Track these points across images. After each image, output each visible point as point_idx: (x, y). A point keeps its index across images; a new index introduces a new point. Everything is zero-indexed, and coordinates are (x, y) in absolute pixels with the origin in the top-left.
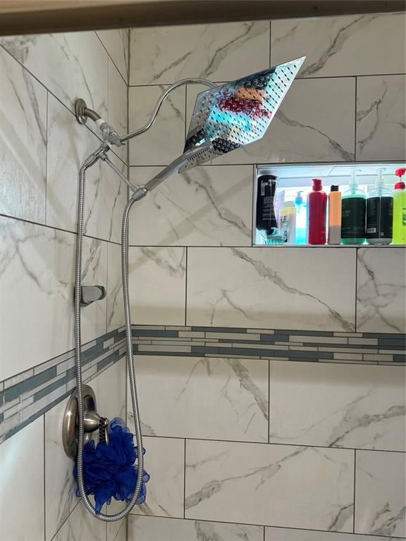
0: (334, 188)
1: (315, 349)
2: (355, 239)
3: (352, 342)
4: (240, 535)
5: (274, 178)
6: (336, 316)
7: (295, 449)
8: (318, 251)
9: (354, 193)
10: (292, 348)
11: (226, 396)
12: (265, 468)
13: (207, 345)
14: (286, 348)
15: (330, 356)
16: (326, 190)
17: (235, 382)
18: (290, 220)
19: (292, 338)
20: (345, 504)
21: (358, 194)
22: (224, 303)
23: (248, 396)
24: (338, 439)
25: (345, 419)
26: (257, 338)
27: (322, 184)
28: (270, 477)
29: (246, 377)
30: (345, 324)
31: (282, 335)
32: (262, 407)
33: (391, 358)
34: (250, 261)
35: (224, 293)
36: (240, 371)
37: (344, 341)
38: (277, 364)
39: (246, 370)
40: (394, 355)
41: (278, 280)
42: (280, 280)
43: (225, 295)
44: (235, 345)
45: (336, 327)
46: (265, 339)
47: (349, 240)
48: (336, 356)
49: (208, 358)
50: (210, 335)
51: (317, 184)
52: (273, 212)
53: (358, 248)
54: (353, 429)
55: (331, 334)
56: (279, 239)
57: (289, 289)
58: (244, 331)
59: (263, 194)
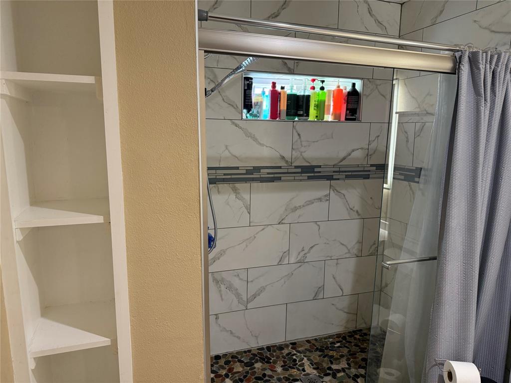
0: (283, 88)
1: (272, 176)
2: (292, 117)
3: (290, 171)
4: (235, 276)
5: (252, 79)
6: (283, 158)
7: (263, 227)
8: (276, 124)
9: (291, 91)
10: (262, 176)
11: (228, 204)
12: (248, 239)
13: (218, 177)
14: (259, 176)
15: (279, 179)
16: (278, 88)
17: (233, 196)
18: (259, 104)
19: (262, 171)
20: (285, 250)
22: (227, 153)
23: (240, 203)
24: (282, 220)
25: (286, 210)
26: (244, 172)
27: (276, 85)
28: (250, 243)
29: (239, 193)
30: (287, 162)
31: (257, 169)
32: (247, 208)
33: (306, 178)
34: (241, 128)
35: (226, 147)
36: (235, 190)
37: (286, 171)
38: (255, 185)
39: (239, 189)
40: (308, 176)
41: (255, 139)
44: (233, 176)
45: (282, 164)
46: (249, 172)
47: (289, 117)
48: (282, 178)
49: (218, 185)
50: (219, 172)
51: (274, 84)
52: (251, 99)
53: (294, 122)
54: (290, 213)
55: (280, 167)
56: (255, 116)
57: (260, 144)
58: (237, 168)
59: (246, 88)
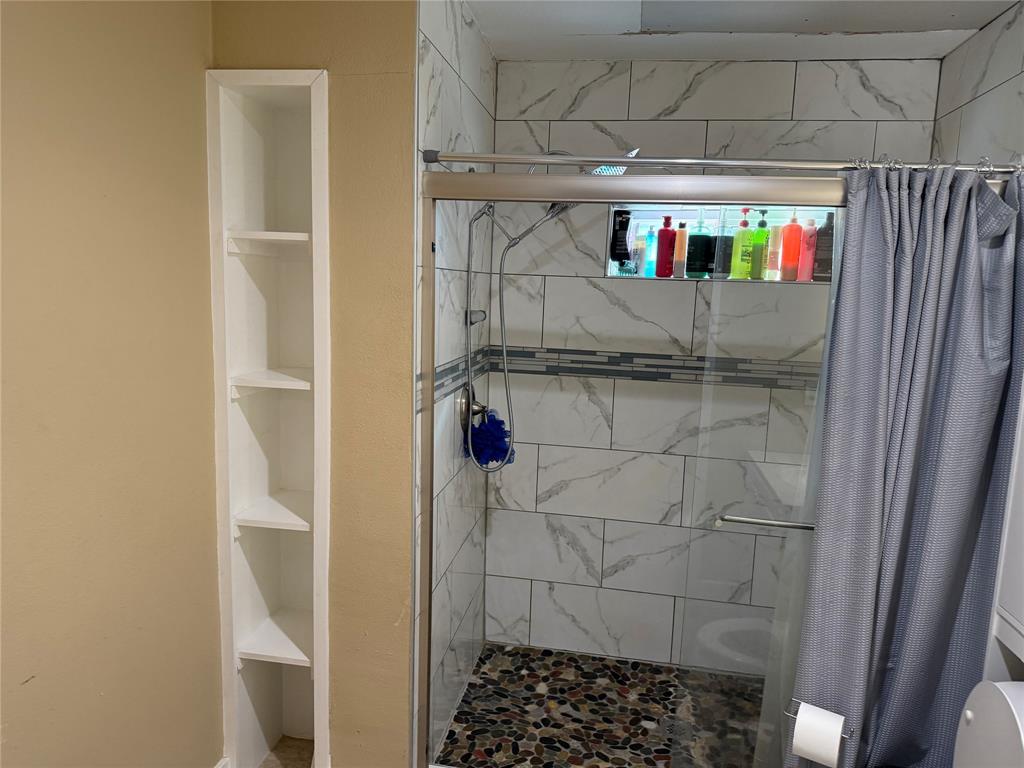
0: (682, 226)
1: (655, 370)
2: (698, 274)
3: (687, 364)
4: (584, 526)
5: (628, 213)
6: (675, 341)
7: (634, 454)
8: (664, 283)
9: (700, 230)
10: (635, 369)
11: (575, 408)
12: (607, 470)
13: (561, 365)
14: (630, 369)
15: (667, 376)
16: (674, 226)
17: (584, 397)
18: (639, 253)
19: (636, 360)
20: (674, 502)
21: (705, 232)
22: (577, 329)
23: (595, 410)
24: (670, 447)
25: (678, 431)
26: (606, 360)
27: (672, 220)
28: (611, 477)
29: (594, 394)
30: (682, 349)
31: (628, 357)
32: (606, 419)
33: (720, 379)
34: (602, 290)
35: (578, 319)
36: (588, 388)
37: (681, 364)
38: (621, 382)
39: (595, 388)
40: (724, 376)
41: (626, 309)
42: (628, 309)
43: (578, 321)
44: (586, 366)
45: (674, 351)
46: (612, 360)
47: (693, 274)
48: (672, 376)
49: (563, 378)
50: (562, 356)
51: (668, 220)
52: (626, 245)
53: (698, 281)
54: (684, 438)
55: (669, 357)
56: (629, 271)
57: (635, 316)
58: (593, 353)
59: (617, 228)
